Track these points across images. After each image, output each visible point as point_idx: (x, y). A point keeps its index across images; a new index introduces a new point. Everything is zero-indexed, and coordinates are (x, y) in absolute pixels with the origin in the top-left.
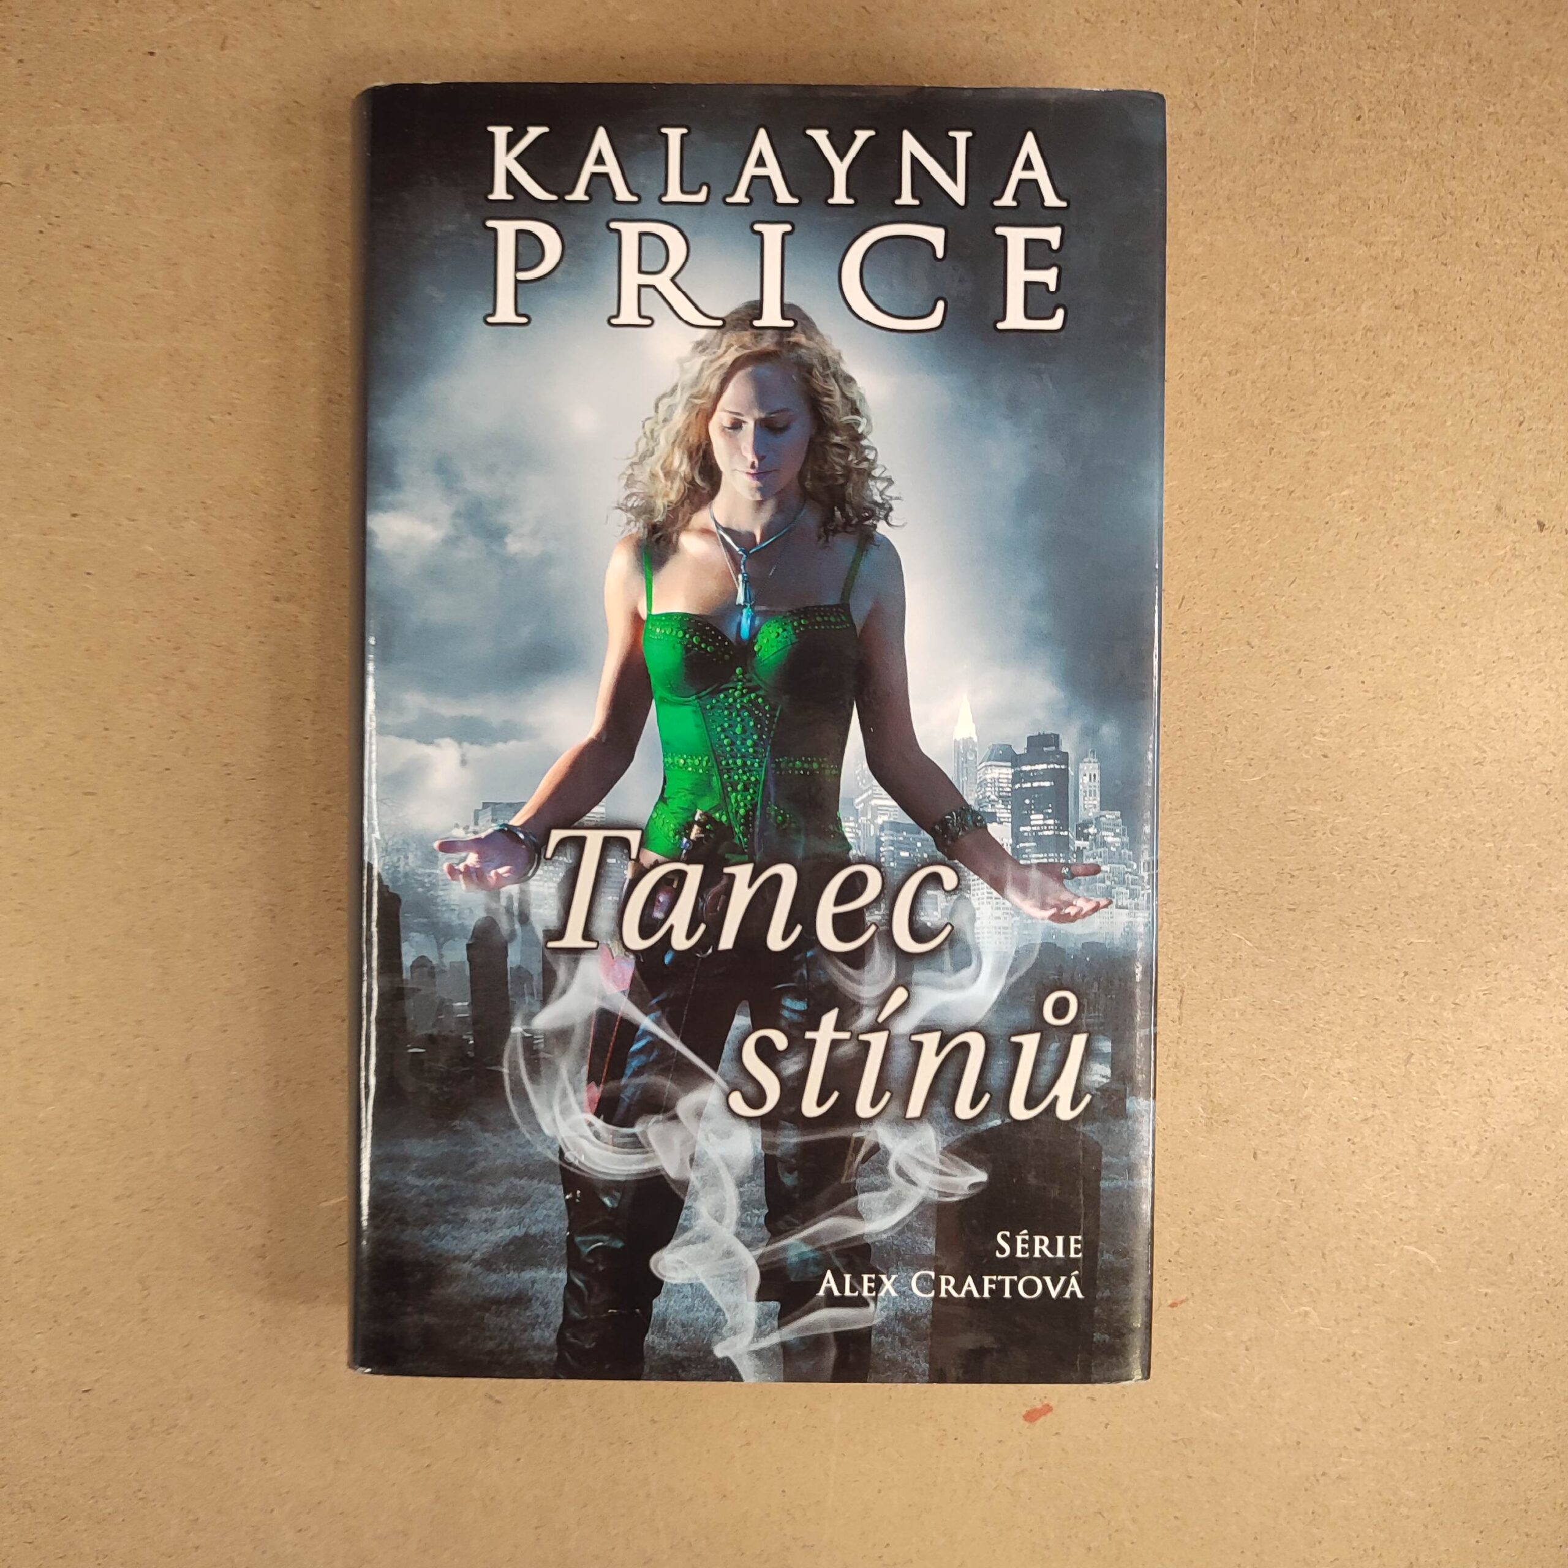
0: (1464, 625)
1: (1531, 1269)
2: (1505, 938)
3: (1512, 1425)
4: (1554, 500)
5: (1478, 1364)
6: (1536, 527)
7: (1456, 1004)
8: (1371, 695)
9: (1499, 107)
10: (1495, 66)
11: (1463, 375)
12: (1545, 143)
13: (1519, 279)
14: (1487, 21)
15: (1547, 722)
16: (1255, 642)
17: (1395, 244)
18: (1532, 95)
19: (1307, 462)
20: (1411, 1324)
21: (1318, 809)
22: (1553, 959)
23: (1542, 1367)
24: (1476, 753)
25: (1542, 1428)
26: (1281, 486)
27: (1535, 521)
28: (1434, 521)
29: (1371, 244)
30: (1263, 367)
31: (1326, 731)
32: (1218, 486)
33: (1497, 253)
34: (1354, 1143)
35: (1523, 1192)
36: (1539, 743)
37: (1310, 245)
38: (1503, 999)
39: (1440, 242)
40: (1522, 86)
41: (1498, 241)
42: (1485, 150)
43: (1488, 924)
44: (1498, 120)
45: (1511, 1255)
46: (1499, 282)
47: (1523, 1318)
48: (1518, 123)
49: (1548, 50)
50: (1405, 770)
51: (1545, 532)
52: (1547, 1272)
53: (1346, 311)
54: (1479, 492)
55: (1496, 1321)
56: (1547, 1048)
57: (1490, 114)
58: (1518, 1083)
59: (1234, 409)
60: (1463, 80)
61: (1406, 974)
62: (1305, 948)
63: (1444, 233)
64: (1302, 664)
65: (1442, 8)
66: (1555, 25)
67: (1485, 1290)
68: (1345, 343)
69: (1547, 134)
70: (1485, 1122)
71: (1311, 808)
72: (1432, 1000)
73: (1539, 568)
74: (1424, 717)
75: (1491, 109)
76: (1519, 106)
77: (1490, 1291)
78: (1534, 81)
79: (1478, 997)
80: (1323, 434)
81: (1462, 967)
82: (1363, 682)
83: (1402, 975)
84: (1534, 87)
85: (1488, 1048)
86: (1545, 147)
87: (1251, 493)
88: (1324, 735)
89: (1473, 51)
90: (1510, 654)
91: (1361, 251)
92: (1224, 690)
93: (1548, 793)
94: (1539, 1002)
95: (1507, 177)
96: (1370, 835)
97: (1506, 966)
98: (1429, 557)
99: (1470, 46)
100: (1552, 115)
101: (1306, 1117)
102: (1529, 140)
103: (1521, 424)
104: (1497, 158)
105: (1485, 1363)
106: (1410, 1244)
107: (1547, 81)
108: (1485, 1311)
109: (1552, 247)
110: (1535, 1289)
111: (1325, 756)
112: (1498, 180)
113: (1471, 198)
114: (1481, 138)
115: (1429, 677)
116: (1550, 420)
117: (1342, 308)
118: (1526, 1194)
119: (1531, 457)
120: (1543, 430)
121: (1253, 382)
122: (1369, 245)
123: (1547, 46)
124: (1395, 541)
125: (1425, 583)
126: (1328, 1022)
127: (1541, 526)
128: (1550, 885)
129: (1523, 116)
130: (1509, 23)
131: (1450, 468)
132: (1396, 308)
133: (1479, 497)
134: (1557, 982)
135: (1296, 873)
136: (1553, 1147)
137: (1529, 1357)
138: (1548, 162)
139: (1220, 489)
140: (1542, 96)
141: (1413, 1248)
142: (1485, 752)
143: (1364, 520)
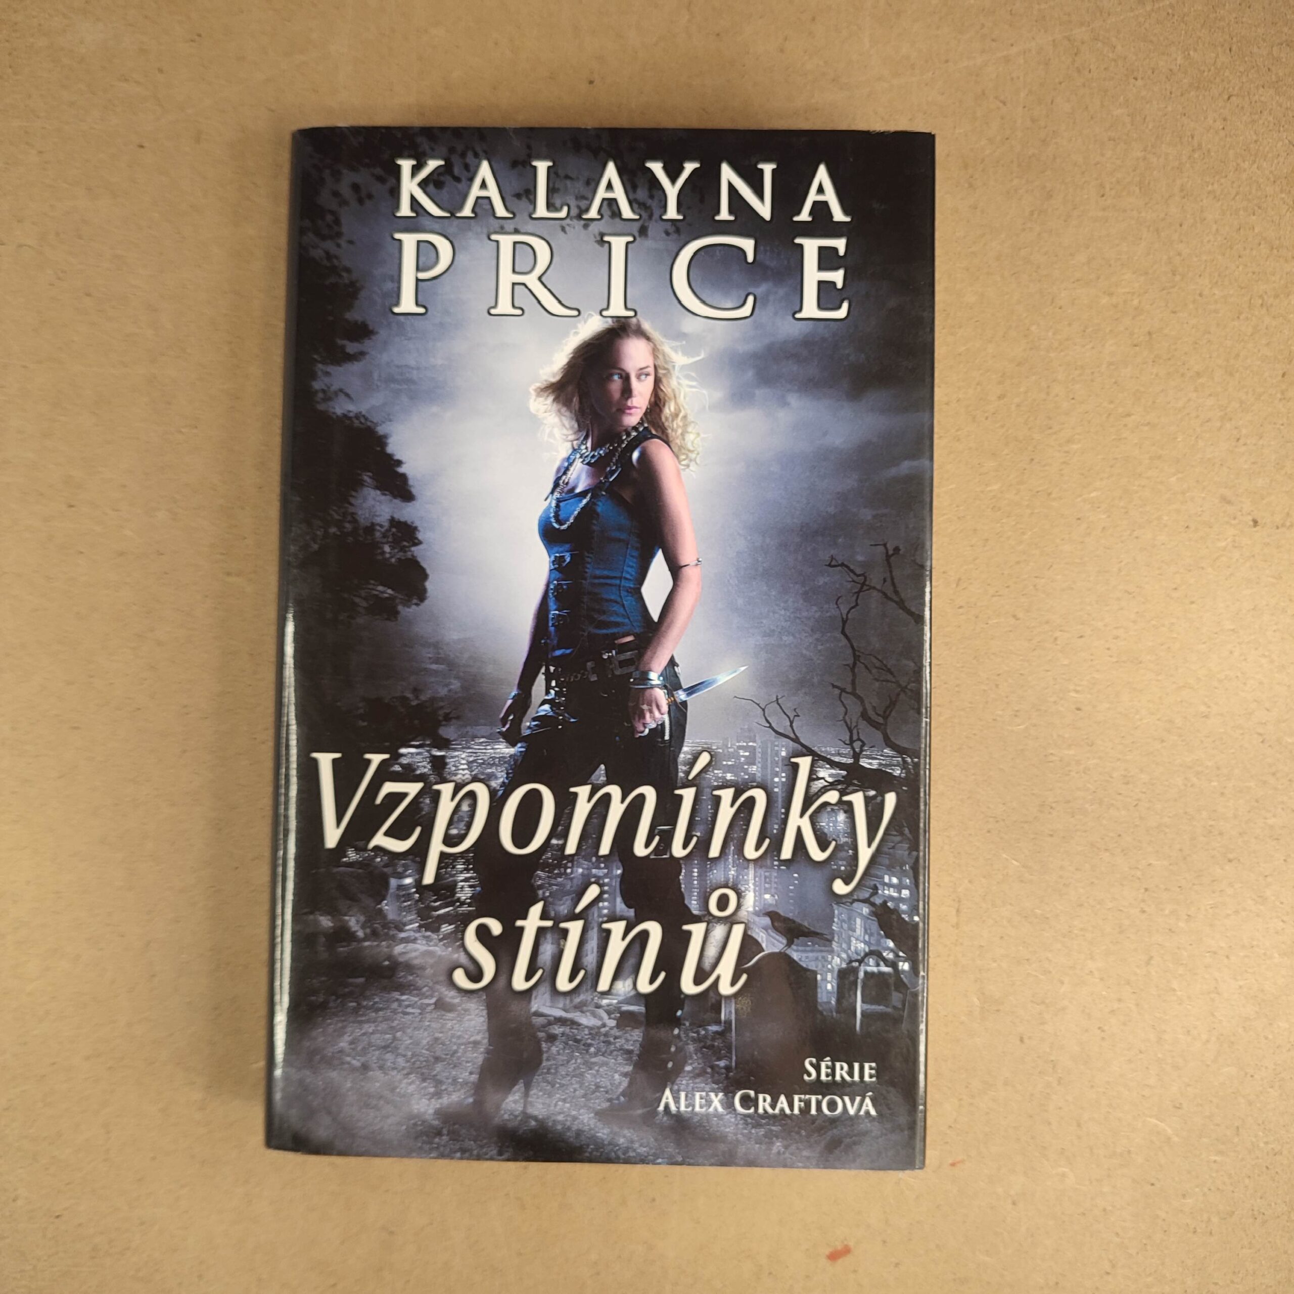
0: (1192, 603)
1: (1254, 1140)
2: (1230, 861)
3: (1239, 1272)
4: (1264, 502)
5: (1209, 1220)
6: (1251, 523)
7: (1189, 916)
8: (1115, 660)
9: (1216, 186)
10: (1212, 154)
11: (1189, 400)
12: (1254, 214)
13: (1236, 323)
14: (1206, 118)
15: (1261, 683)
16: (1021, 615)
17: (1133, 293)
18: (1244, 176)
19: (1061, 470)
20: (1153, 1184)
21: (1072, 752)
22: (1269, 879)
23: (1264, 1222)
24: (1203, 708)
25: (1263, 1275)
26: (1040, 489)
27: (1250, 518)
28: (1166, 518)
29: (1112, 294)
30: (1026, 392)
31: (1078, 688)
32: (989, 489)
33: (1216, 302)
34: (1103, 1031)
35: (1246, 1074)
36: (1255, 701)
37: (1063, 295)
38: (1229, 912)
39: (1169, 293)
40: (1237, 170)
41: (1216, 292)
42: (1205, 219)
43: (1214, 849)
44: (1215, 197)
45: (1238, 1128)
46: (1218, 325)
47: (1247, 1181)
48: (1234, 199)
49: (1256, 141)
50: (1145, 721)
51: (1258, 528)
52: (1266, 1143)
53: (1093, 348)
54: (1203, 495)
55: (1224, 1183)
56: (1265, 954)
57: (1209, 192)
58: (1241, 983)
59: (1002, 426)
60: (1188, 165)
61: (1146, 890)
62: (1062, 868)
63: (1173, 287)
64: (1058, 634)
65: (1170, 109)
66: (1261, 122)
67: (1213, 1158)
68: (1093, 373)
69: (1256, 208)
70: (1213, 1015)
71: (1066, 752)
72: (1167, 912)
73: (1253, 556)
74: (1159, 678)
75: (1210, 188)
76: (1235, 185)
77: (1217, 1158)
78: (1246, 165)
79: (1206, 910)
80: (1075, 447)
81: (1194, 884)
82: (1108, 649)
83: (1143, 891)
84: (1245, 170)
85: (1215, 953)
86: (1254, 218)
87: (1016, 494)
88: (1077, 692)
89: (1195, 143)
90: (1232, 627)
91: (1105, 300)
92: (994, 654)
93: (1263, 742)
94: (1258, 915)
95: (1225, 241)
96: (1115, 775)
97: (1231, 885)
98: (1163, 547)
99: (1193, 138)
100: (1259, 193)
101: (1064, 1009)
102: (1241, 212)
103: (1238, 440)
104: (1214, 227)
105: (1215, 1220)
106: (1151, 1117)
107: (1256, 166)
108: (1214, 1175)
109: (1261, 297)
110: (1257, 1158)
111: (1078, 709)
112: (1216, 244)
113: (1195, 259)
114: (1202, 211)
115: (1162, 645)
116: (1261, 438)
117: (1091, 345)
118: (1248, 1076)
119: (1246, 466)
120: (1255, 445)
121: (1018, 406)
122: (1111, 294)
123: (1255, 137)
124: (1136, 534)
125: (1159, 569)
126: (1082, 929)
127: (1255, 522)
128: (1266, 818)
129: (1237, 194)
130: (1225, 120)
131: (1180, 475)
132: (1136, 346)
133: (1204, 498)
134: (1273, 898)
135: (1054, 805)
136: (1270, 1037)
137: (1253, 1215)
138: (1256, 231)
139: (990, 491)
140: (1251, 178)
141: (1154, 1121)
142: (1209, 707)
143: (1109, 517)
